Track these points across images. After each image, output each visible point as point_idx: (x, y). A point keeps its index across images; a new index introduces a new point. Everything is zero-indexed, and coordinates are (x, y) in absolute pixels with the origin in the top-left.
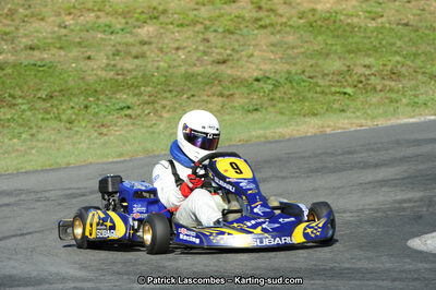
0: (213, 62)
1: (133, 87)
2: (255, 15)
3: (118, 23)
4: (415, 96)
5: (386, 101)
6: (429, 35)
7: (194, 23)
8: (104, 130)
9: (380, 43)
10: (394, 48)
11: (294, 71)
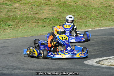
0: (34, 14)
1: (12, 20)
2: (45, 2)
3: (9, 3)
4: (86, 24)
5: (79, 25)
6: (90, 8)
7: (29, 3)
8: (5, 31)
9: (77, 10)
10: (81, 11)
11: (55, 17)
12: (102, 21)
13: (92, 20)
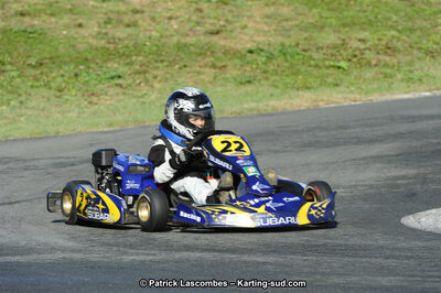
0: (207, 32)
1: (124, 56)
5: (381, 76)
6: (424, 10)
8: (94, 99)
9: (376, 18)
10: (390, 23)
11: (287, 44)
13: (433, 57)
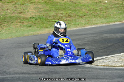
0: (18, 13)
4: (76, 22)
6: (79, 5)
7: (12, 2)
9: (65, 7)
10: (69, 9)
11: (41, 15)
12: (92, 18)
13: (81, 18)
